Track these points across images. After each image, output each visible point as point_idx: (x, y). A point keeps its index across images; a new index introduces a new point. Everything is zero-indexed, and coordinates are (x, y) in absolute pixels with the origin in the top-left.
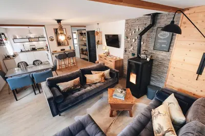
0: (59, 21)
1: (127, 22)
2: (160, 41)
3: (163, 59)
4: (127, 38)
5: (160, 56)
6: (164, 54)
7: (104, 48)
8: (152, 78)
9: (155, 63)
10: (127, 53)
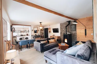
0: (41, 23)
1: (61, 24)
2: (72, 28)
3: (75, 34)
4: (61, 29)
5: (73, 33)
6: (74, 32)
7: (52, 34)
8: (72, 41)
9: (72, 35)
10: (62, 34)
